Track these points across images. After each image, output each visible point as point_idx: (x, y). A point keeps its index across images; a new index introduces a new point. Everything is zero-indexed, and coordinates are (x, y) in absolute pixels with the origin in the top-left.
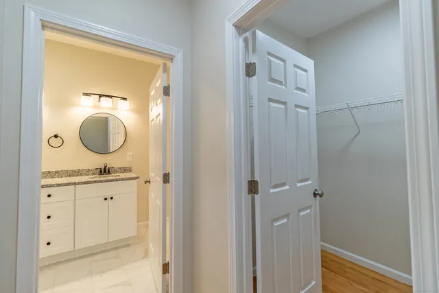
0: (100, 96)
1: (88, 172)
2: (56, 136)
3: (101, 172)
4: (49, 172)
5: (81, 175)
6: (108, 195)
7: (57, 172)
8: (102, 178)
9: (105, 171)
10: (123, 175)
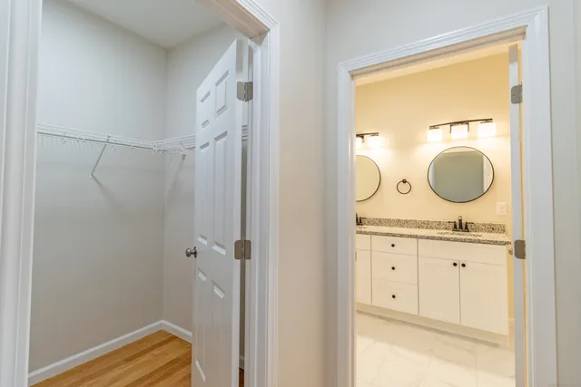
0: (452, 124)
1: (439, 225)
2: (404, 181)
3: (455, 227)
4: (389, 220)
5: (431, 228)
6: (460, 260)
7: (407, 221)
8: (457, 235)
9: (461, 226)
10: (485, 236)
